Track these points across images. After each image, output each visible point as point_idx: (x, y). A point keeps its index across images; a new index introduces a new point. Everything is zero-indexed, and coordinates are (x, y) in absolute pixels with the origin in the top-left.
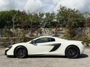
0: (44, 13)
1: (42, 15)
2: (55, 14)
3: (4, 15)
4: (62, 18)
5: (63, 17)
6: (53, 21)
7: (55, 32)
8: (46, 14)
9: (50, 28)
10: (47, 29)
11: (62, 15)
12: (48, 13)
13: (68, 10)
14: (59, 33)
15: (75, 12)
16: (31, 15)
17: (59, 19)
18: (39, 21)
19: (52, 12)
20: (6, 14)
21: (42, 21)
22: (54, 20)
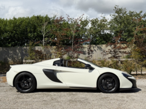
0: (88, 20)
1: (85, 23)
2: (107, 21)
3: (23, 23)
4: (120, 27)
5: (121, 25)
6: (103, 32)
7: (112, 50)
8: (91, 21)
9: (99, 44)
10: (94, 46)
11: (120, 23)
12: (96, 20)
13: (129, 14)
14: (120, 52)
15: (143, 17)
16: (68, 23)
17: (114, 29)
18: (81, 32)
19: (102, 18)
20: (26, 22)
21: (86, 33)
22: (105, 31)
